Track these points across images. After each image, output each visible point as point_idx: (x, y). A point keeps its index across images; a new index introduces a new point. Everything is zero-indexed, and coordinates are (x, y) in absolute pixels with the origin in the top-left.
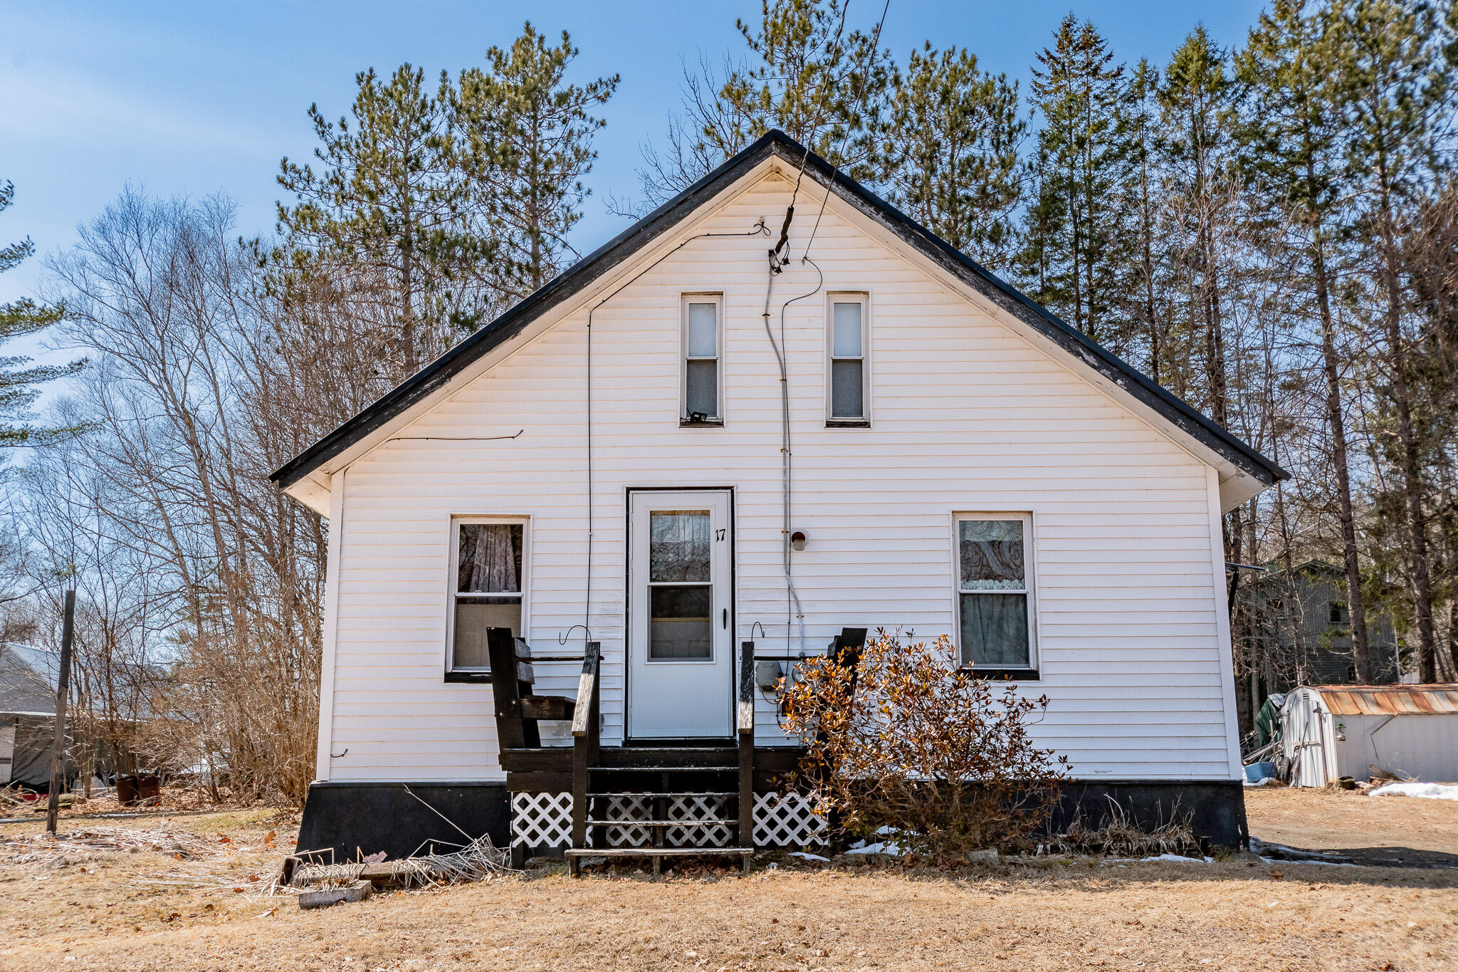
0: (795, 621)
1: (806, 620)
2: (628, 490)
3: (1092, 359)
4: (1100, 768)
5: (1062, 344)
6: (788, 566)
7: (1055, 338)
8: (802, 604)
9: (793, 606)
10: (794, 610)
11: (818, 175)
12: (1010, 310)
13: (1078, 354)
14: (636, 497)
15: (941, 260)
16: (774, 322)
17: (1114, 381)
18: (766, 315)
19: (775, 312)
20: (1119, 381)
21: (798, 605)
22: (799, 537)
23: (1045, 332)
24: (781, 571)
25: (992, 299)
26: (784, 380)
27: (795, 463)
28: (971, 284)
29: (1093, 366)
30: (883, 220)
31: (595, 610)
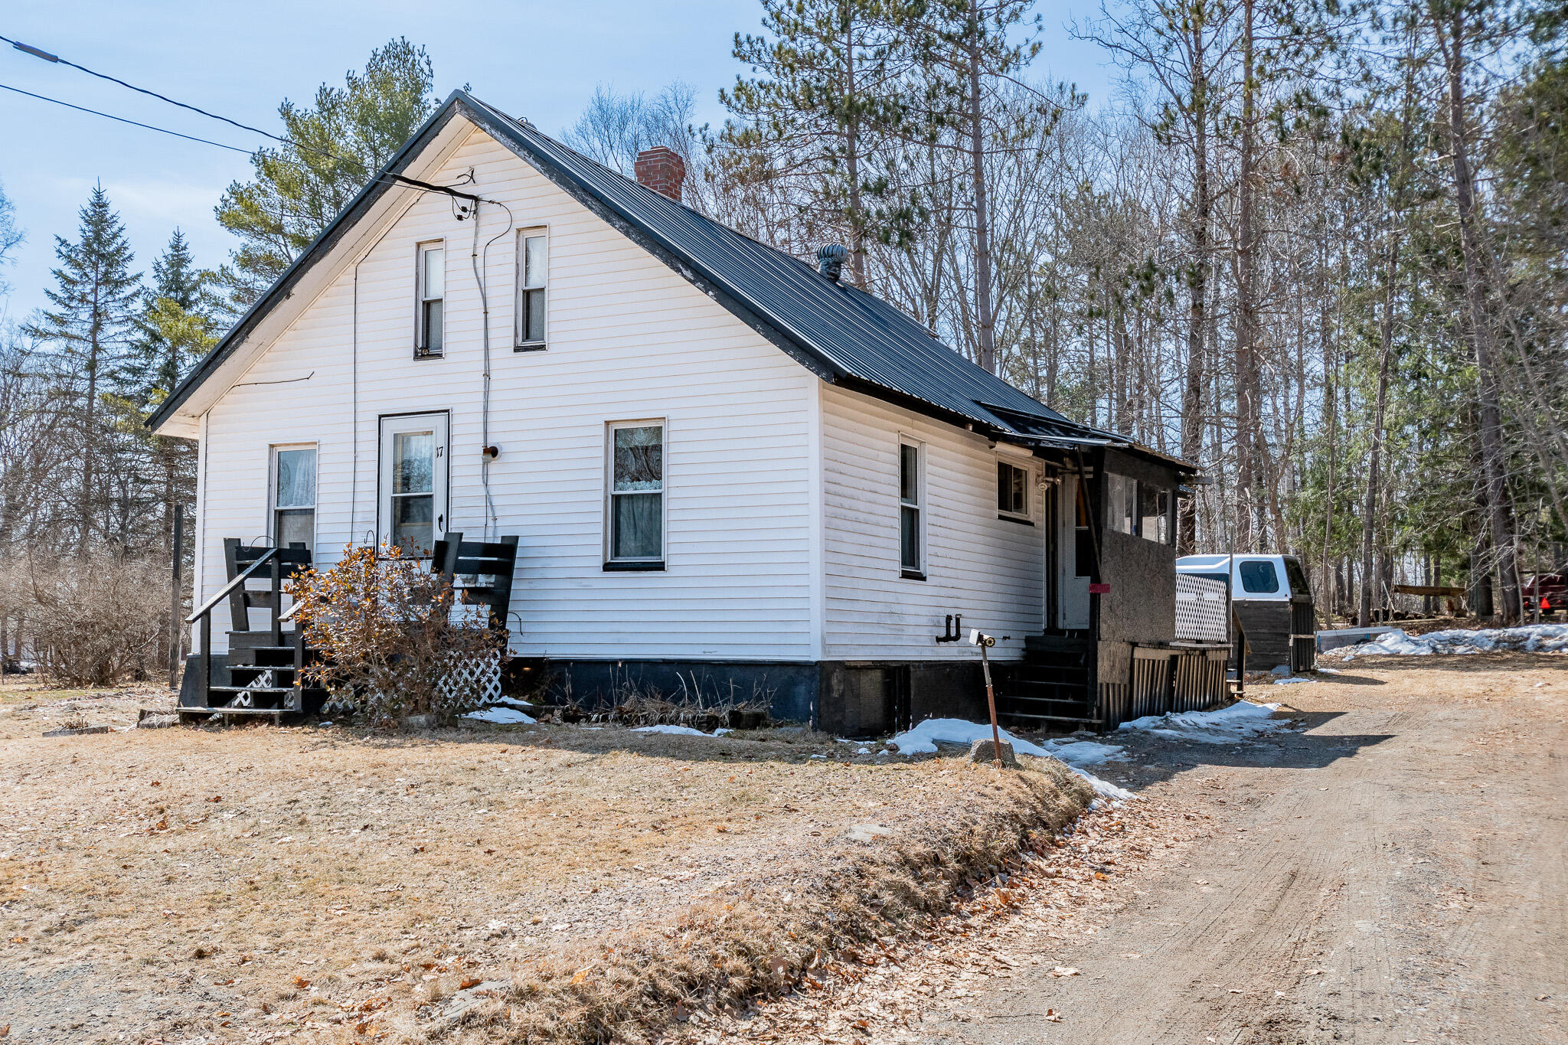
0: (491, 523)
1: (498, 523)
2: (380, 417)
3: (688, 274)
4: (708, 649)
5: (666, 262)
6: (485, 475)
7: (661, 257)
8: (496, 509)
9: (489, 509)
10: (490, 514)
11: (487, 127)
12: (627, 234)
13: (678, 270)
14: (385, 422)
15: (576, 193)
16: (479, 260)
17: (707, 293)
18: (474, 255)
19: (480, 252)
20: (710, 293)
21: (492, 509)
22: (492, 452)
23: (653, 252)
24: (479, 481)
25: (613, 225)
26: (486, 313)
27: (493, 385)
28: (597, 213)
29: (690, 281)
30: (533, 162)
31: (358, 518)
